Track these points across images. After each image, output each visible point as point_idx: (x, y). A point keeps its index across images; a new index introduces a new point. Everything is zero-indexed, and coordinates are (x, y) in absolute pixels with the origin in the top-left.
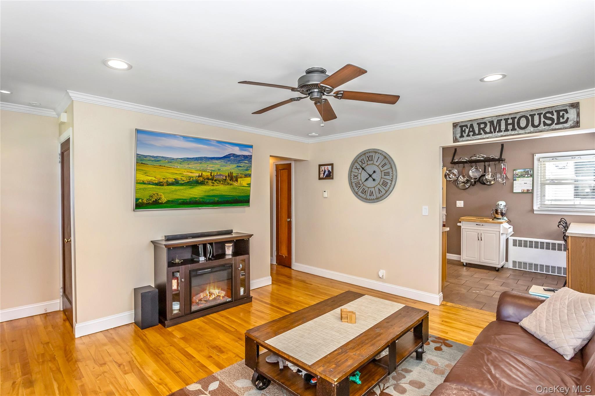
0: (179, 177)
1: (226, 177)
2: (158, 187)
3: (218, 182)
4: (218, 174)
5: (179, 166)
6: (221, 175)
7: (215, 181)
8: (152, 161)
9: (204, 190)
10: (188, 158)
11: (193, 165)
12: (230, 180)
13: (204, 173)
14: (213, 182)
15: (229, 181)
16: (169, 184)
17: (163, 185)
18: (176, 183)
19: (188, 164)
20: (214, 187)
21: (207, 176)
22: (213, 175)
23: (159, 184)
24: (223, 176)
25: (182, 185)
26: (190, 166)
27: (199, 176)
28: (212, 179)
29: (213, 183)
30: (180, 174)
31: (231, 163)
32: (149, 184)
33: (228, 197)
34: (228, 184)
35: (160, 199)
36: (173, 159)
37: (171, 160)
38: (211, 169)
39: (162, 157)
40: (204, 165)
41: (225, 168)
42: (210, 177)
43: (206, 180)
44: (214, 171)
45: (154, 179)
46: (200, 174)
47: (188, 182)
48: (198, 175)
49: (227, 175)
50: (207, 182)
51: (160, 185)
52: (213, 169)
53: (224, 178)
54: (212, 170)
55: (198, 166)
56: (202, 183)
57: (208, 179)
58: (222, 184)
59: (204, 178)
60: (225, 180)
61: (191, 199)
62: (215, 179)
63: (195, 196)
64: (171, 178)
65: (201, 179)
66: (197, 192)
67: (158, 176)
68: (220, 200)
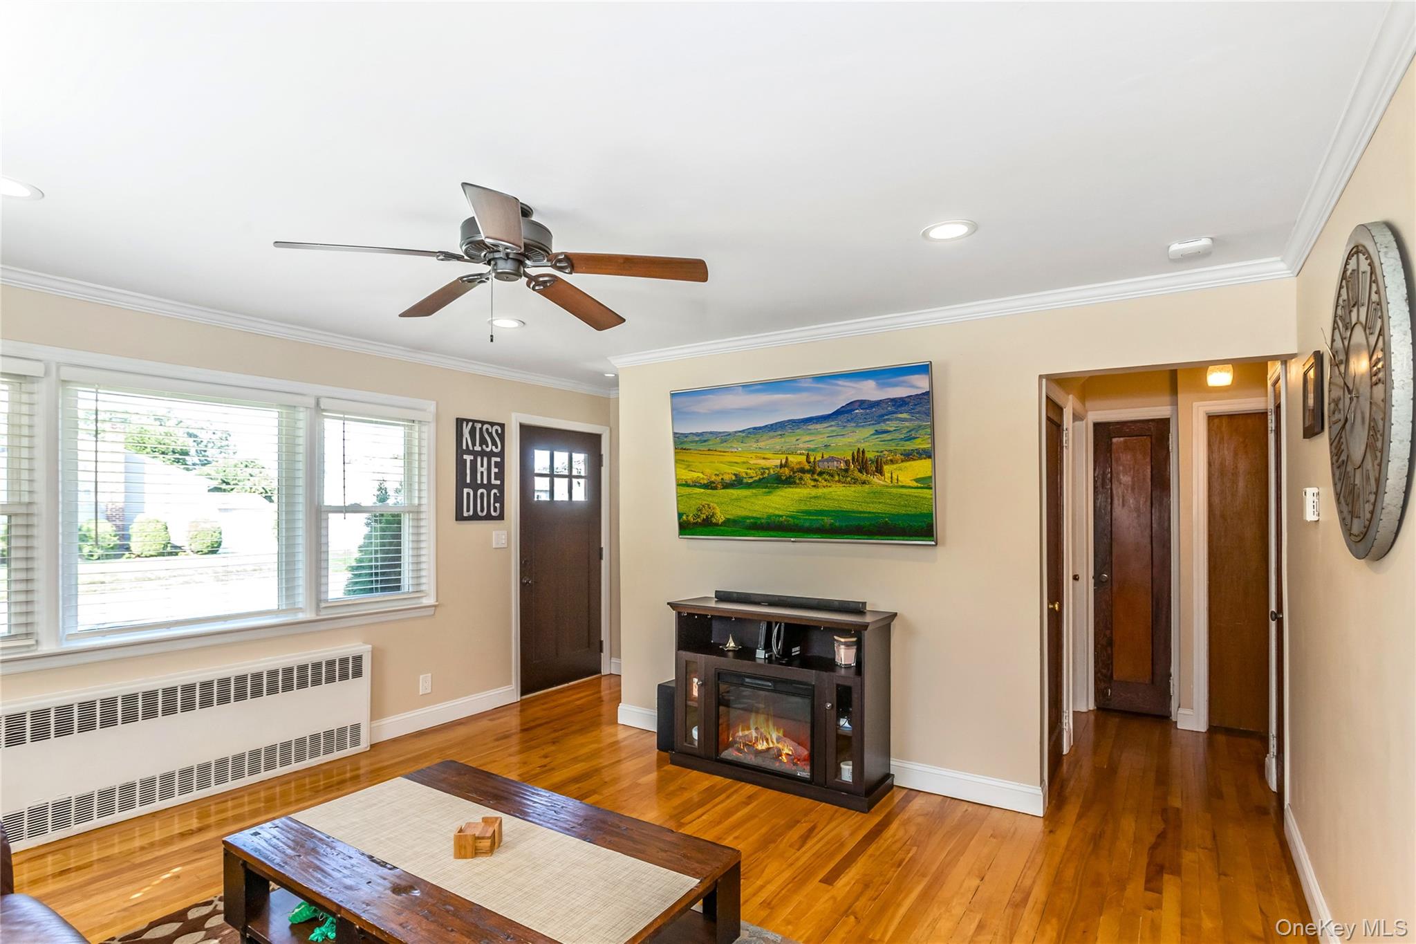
0: (741, 470)
1: (847, 462)
2: (709, 491)
3: (827, 477)
4: (825, 457)
5: (740, 447)
6: (832, 459)
7: (820, 474)
8: (696, 442)
9: (796, 497)
10: (755, 428)
11: (766, 442)
12: (860, 471)
13: (791, 458)
14: (816, 477)
15: (857, 474)
16: (727, 486)
17: (715, 488)
18: (738, 482)
19: (757, 441)
20: (820, 491)
21: (800, 463)
22: (812, 460)
23: (710, 486)
24: (838, 460)
25: (749, 486)
26: (761, 444)
27: (781, 466)
28: (812, 472)
29: (815, 480)
30: (744, 463)
31: (857, 426)
32: (695, 486)
33: (859, 518)
34: (855, 481)
35: (712, 516)
36: (729, 434)
37: (726, 437)
38: (806, 446)
39: (711, 433)
40: (790, 440)
41: (841, 441)
42: (807, 467)
43: (799, 475)
44: (813, 450)
45: (701, 475)
46: (784, 462)
47: (760, 480)
48: (778, 462)
49: (850, 458)
50: (801, 479)
51: (712, 488)
52: (812, 447)
53: (843, 466)
54: (809, 450)
55: (777, 442)
56: (789, 482)
57: (803, 471)
58: (839, 481)
59: (792, 470)
60: (846, 470)
61: (769, 517)
62: (818, 470)
63: (777, 512)
64: (728, 472)
65: (787, 471)
66: (782, 502)
67: (708, 471)
68: (837, 524)
